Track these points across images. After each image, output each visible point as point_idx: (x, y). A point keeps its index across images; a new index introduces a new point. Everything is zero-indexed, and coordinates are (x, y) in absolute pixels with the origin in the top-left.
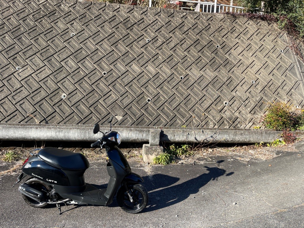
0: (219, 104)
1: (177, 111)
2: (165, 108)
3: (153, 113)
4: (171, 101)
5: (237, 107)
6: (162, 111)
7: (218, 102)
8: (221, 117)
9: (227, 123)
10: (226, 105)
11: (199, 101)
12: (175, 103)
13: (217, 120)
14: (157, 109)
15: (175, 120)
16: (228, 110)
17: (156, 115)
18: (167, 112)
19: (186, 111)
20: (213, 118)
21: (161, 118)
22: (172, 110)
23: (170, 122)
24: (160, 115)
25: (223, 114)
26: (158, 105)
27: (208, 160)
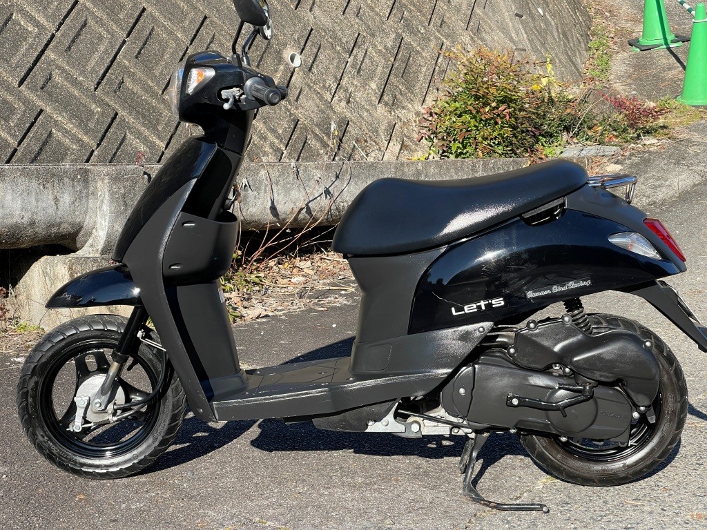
0: (269, 60)
1: (115, 92)
2: (58, 78)
3: (5, 102)
4: (73, 41)
5: (336, 78)
6: (45, 89)
7: (264, 53)
8: (293, 120)
9: (318, 145)
10: (295, 68)
11: (191, 44)
12: (94, 49)
13: (281, 132)
14: (21, 83)
15: (121, 138)
16: (307, 88)
17: (25, 111)
18: (72, 96)
19: (153, 94)
20: (265, 123)
21: (54, 131)
22: (93, 87)
23: (98, 145)
24: (41, 111)
25: (297, 108)
26: (18, 62)
27: (343, 292)
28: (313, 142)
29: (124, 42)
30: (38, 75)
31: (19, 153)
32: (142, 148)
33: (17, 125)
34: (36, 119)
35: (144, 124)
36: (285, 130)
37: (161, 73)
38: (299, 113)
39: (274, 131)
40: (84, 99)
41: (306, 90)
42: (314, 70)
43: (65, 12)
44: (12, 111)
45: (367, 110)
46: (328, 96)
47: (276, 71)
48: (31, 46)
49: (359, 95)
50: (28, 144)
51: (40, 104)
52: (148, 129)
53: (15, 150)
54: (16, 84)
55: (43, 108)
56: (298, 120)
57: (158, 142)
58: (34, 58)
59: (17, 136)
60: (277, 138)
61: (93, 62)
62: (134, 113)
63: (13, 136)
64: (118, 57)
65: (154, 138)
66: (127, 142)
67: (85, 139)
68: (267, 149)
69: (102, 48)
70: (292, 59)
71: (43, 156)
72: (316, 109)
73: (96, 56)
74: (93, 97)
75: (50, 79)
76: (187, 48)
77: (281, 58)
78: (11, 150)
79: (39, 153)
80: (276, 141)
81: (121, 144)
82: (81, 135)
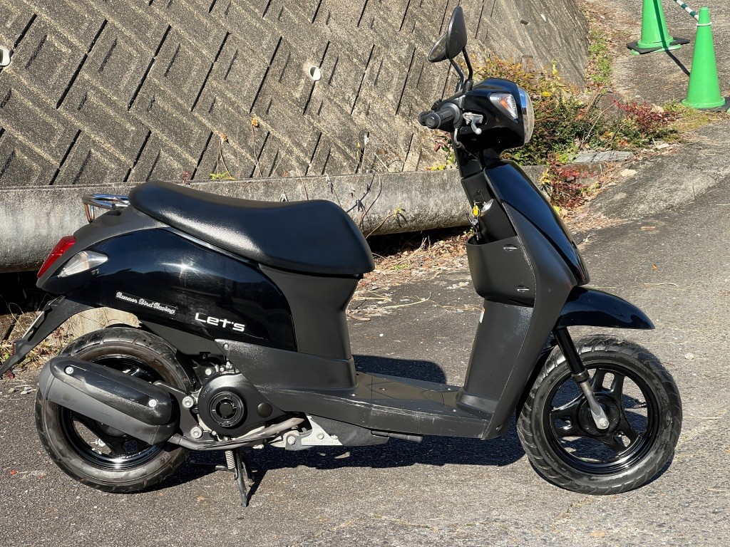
0: (290, 74)
1: (148, 111)
2: (93, 99)
3: (45, 123)
4: (105, 62)
5: (354, 90)
6: (81, 110)
7: (285, 68)
8: (317, 133)
9: (341, 157)
10: (315, 81)
11: (216, 60)
12: (125, 68)
13: (305, 146)
14: (59, 104)
15: (156, 156)
16: (327, 101)
17: (64, 132)
18: (107, 116)
19: (184, 112)
20: (290, 137)
21: (93, 151)
22: (126, 106)
23: (135, 163)
24: (80, 131)
25: (319, 122)
26: (55, 83)
27: (380, 302)
28: (337, 155)
29: (153, 61)
30: (75, 96)
31: (61, 174)
32: (176, 165)
33: (58, 146)
34: (75, 140)
35: (176, 142)
36: (309, 144)
37: (190, 91)
38: (321, 126)
39: (299, 145)
40: (119, 119)
41: (327, 103)
42: (334, 83)
43: (95, 32)
44: (53, 132)
45: (385, 121)
46: (348, 109)
47: (297, 85)
48: (66, 67)
49: (378, 106)
50: (70, 165)
51: (78, 124)
52: (181, 146)
53: (58, 171)
54: (54, 106)
55: (81, 128)
56: (321, 133)
57: (190, 159)
58: (70, 80)
59: (59, 157)
60: (302, 151)
61: (125, 81)
62: (166, 131)
63: (55, 157)
64: (148, 76)
65: (187, 156)
66: (161, 160)
67: (123, 158)
68: (294, 163)
69: (133, 67)
70: (312, 72)
71: (84, 176)
72: (337, 122)
73: (128, 75)
74: (128, 117)
75: (86, 100)
76: (213, 65)
77: (301, 72)
78: (54, 171)
79: (80, 173)
80: (302, 155)
81: (156, 162)
82: (118, 154)
